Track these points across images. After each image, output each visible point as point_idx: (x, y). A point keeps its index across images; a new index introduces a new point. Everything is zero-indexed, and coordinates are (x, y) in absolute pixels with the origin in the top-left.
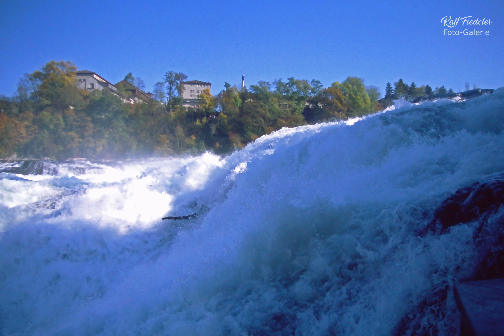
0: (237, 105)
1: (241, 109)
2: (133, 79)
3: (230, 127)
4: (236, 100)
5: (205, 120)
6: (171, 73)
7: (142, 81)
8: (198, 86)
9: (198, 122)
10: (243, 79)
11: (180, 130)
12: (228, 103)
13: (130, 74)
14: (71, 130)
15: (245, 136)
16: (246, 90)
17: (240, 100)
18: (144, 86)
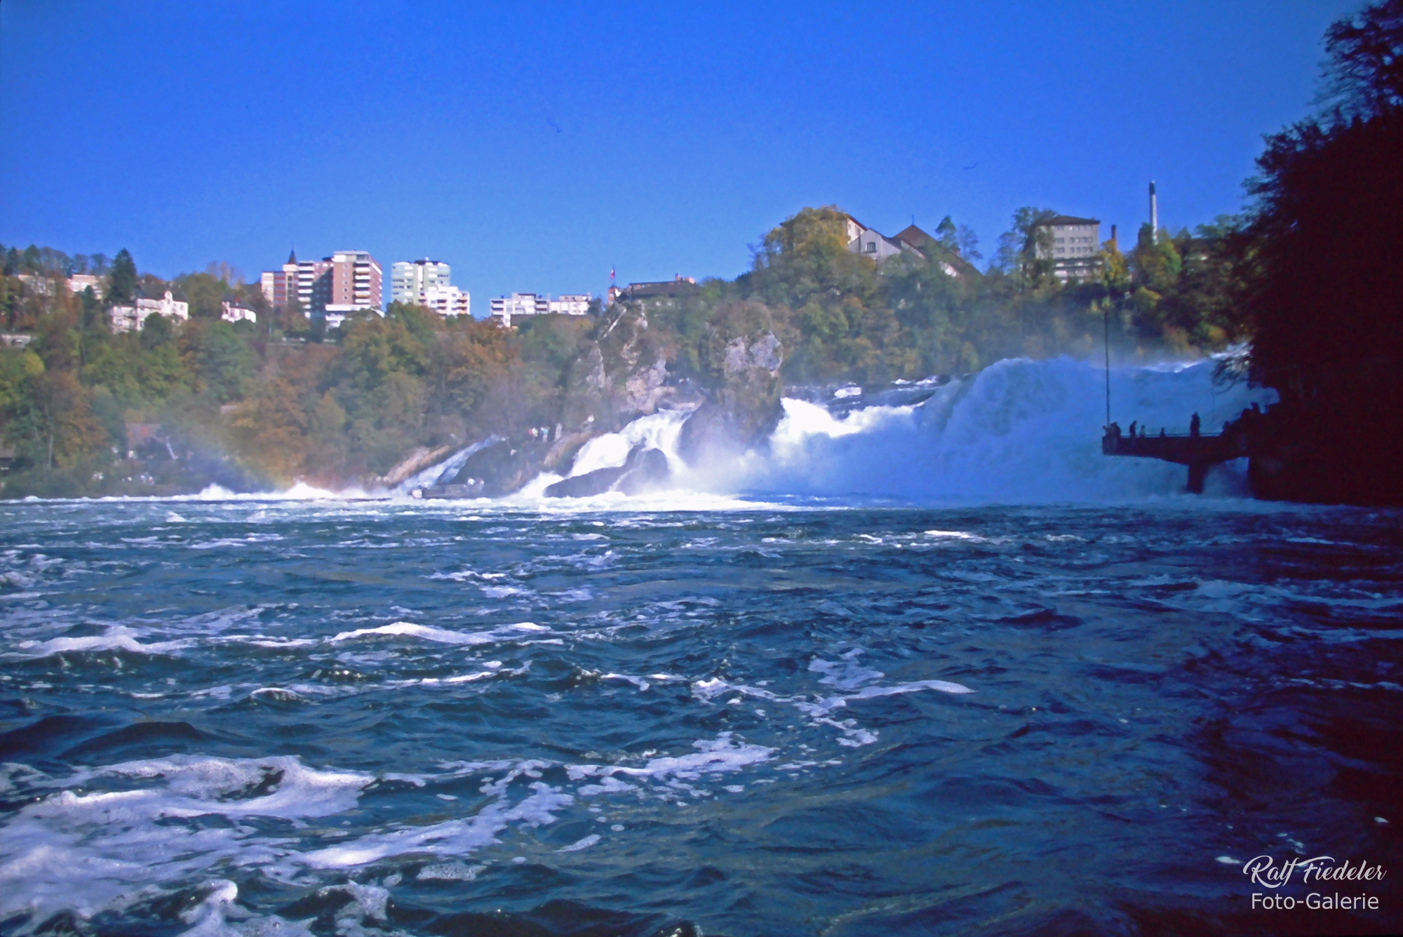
0: (1172, 270)
1: (1183, 275)
2: (953, 227)
3: (1162, 315)
4: (1169, 259)
5: (1107, 302)
6: (1024, 210)
7: (972, 231)
8: (1071, 228)
9: (1094, 308)
10: (1152, 190)
11: (1060, 324)
12: (1155, 265)
13: (947, 219)
14: (857, 334)
15: (1196, 330)
16: (1188, 236)
17: (1176, 256)
18: (975, 242)
